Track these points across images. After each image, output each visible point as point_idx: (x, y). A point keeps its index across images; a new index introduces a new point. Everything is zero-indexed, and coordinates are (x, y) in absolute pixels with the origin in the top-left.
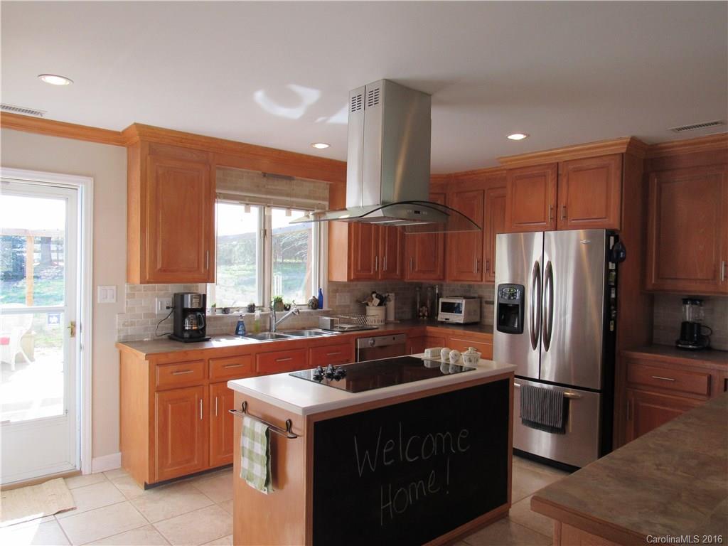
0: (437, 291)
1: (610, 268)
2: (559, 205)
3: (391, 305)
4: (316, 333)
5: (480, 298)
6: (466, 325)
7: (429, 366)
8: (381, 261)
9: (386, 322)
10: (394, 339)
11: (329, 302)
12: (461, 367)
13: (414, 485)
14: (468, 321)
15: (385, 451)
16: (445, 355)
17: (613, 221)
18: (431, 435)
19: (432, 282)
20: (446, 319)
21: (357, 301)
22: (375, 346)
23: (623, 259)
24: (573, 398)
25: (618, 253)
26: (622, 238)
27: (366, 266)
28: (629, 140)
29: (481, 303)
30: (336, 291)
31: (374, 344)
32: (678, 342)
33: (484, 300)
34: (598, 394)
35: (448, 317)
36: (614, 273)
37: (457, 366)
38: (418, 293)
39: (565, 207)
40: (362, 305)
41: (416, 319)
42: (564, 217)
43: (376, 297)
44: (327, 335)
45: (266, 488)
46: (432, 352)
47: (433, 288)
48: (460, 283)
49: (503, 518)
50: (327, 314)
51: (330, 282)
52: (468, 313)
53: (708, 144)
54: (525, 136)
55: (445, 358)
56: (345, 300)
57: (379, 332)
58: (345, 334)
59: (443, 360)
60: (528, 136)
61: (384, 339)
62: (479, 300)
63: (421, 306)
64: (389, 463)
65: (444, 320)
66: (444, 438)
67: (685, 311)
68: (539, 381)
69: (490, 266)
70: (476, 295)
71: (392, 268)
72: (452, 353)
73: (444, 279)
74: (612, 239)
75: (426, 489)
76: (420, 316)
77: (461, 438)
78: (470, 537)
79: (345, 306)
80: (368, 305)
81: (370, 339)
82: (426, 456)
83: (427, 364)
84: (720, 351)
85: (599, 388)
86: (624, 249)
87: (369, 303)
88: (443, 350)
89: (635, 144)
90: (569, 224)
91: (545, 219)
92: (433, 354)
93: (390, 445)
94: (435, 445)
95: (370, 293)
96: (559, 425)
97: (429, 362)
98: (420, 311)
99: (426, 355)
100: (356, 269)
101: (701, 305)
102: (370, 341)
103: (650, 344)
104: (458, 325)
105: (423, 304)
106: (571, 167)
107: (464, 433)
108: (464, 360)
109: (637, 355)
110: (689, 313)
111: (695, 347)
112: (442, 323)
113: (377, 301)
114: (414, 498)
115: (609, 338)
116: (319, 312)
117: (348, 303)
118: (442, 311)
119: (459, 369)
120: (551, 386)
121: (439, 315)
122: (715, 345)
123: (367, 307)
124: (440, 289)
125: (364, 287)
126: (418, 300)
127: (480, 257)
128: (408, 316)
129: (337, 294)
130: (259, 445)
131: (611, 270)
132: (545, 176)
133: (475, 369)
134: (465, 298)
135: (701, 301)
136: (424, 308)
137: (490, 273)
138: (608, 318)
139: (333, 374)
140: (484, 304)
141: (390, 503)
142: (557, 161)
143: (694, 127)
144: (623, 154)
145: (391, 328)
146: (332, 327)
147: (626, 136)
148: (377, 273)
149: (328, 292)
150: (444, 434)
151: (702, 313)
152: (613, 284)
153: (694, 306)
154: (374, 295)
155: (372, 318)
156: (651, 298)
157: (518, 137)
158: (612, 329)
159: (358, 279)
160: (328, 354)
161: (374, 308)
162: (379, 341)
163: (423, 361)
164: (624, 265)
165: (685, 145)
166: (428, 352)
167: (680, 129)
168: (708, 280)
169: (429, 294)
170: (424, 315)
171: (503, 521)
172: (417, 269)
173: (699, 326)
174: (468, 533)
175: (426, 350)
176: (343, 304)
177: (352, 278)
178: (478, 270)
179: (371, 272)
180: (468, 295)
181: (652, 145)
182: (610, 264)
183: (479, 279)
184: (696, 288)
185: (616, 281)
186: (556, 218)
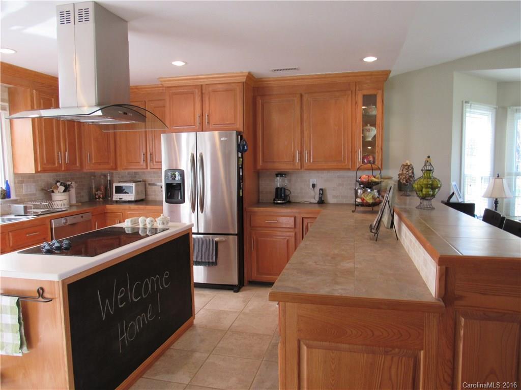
0: (109, 179)
1: (239, 156)
2: (204, 115)
3: (73, 191)
4: (10, 219)
5: (144, 181)
6: (136, 202)
7: (130, 232)
8: (63, 155)
9: (71, 206)
10: (82, 217)
11: (16, 191)
12: (156, 229)
13: (139, 318)
14: (138, 199)
15: (119, 297)
16: (143, 222)
17: (239, 126)
18: (147, 279)
19: (104, 172)
20: (120, 199)
21: (42, 190)
22: (67, 224)
23: (246, 150)
24: (221, 241)
25: (243, 147)
26: (245, 137)
27: (51, 159)
28: (247, 74)
29: (144, 185)
30: (22, 182)
31: (66, 223)
32: (274, 200)
33: (147, 183)
34: (236, 236)
35: (121, 197)
36: (241, 160)
37: (153, 229)
38: (93, 181)
39: (208, 116)
40: (48, 193)
41: (92, 200)
42: (208, 123)
43: (61, 185)
44: (24, 219)
45: (20, 351)
46: (131, 221)
47: (105, 176)
48: (127, 171)
49: (191, 326)
50: (16, 202)
51: (16, 175)
52: (137, 193)
53: (298, 81)
54: (184, 64)
55: (143, 224)
56: (30, 189)
57: (68, 213)
58: (41, 217)
59: (141, 226)
60: (186, 63)
61: (75, 218)
62: (144, 183)
63: (97, 191)
64: (122, 306)
65: (118, 200)
66: (155, 280)
67: (277, 181)
68: (198, 233)
69: (153, 158)
70: (141, 180)
71: (73, 161)
72: (148, 220)
73: (116, 169)
74: (239, 137)
75: (147, 319)
76: (96, 198)
77: (165, 278)
78: (174, 345)
79: (31, 195)
80: (53, 192)
81: (63, 219)
82: (145, 295)
83: (128, 231)
84: (294, 203)
85: (236, 233)
86: (246, 144)
87: (55, 191)
88: (141, 219)
89: (250, 76)
90: (211, 127)
91: (194, 123)
92: (133, 223)
93: (122, 291)
94: (150, 286)
95: (54, 182)
96: (213, 260)
97: (130, 229)
98: (96, 195)
99: (127, 225)
100: (42, 163)
101: (285, 177)
102: (63, 220)
103: (259, 203)
104: (130, 202)
105: (98, 189)
106: (211, 89)
107: (167, 274)
108: (158, 225)
109: (256, 209)
110: (279, 182)
111: (283, 202)
112: (117, 202)
113: (62, 188)
114: (140, 327)
115: (240, 200)
116: (7, 201)
117: (35, 192)
118: (116, 193)
119: (155, 231)
120: (202, 236)
121: (114, 196)
122: (292, 200)
123: (52, 194)
124: (112, 176)
125: (48, 177)
126: (94, 186)
127: (144, 151)
128: (86, 199)
129: (23, 184)
130: (9, 316)
131: (240, 158)
132: (193, 93)
133: (168, 229)
134: (134, 182)
135: (285, 174)
136: (99, 193)
137: (153, 162)
138: (239, 188)
139: (61, 246)
140: (147, 186)
141: (125, 334)
142: (201, 84)
143: (291, 69)
144: (243, 82)
145: (74, 210)
146: (26, 213)
147: (246, 71)
148: (60, 165)
149: (15, 183)
150: (155, 278)
151: (286, 182)
152: (241, 166)
153: (282, 178)
154: (58, 184)
155: (59, 203)
156: (258, 174)
157: (179, 63)
158: (241, 195)
159: (44, 170)
160: (27, 235)
161: (59, 194)
162: (71, 220)
163: (124, 229)
164: (246, 154)
165: (276, 80)
166: (128, 222)
167: (275, 70)
168: (290, 162)
169: (102, 181)
170: (99, 197)
171: (191, 328)
172: (94, 162)
173: (284, 189)
174: (173, 343)
175: (126, 220)
176: (29, 193)
177: (39, 169)
178: (144, 160)
179: (55, 164)
180: (135, 179)
181: (258, 79)
182: (239, 153)
183: (145, 167)
184: (283, 167)
185: (242, 165)
186: (202, 123)
